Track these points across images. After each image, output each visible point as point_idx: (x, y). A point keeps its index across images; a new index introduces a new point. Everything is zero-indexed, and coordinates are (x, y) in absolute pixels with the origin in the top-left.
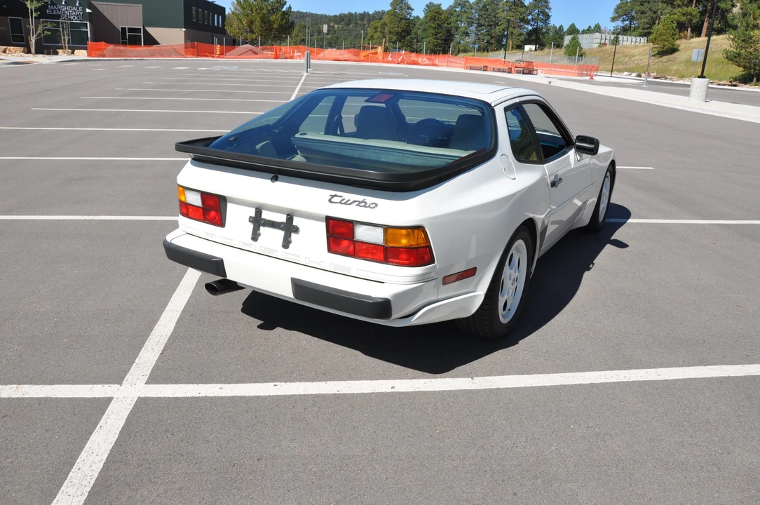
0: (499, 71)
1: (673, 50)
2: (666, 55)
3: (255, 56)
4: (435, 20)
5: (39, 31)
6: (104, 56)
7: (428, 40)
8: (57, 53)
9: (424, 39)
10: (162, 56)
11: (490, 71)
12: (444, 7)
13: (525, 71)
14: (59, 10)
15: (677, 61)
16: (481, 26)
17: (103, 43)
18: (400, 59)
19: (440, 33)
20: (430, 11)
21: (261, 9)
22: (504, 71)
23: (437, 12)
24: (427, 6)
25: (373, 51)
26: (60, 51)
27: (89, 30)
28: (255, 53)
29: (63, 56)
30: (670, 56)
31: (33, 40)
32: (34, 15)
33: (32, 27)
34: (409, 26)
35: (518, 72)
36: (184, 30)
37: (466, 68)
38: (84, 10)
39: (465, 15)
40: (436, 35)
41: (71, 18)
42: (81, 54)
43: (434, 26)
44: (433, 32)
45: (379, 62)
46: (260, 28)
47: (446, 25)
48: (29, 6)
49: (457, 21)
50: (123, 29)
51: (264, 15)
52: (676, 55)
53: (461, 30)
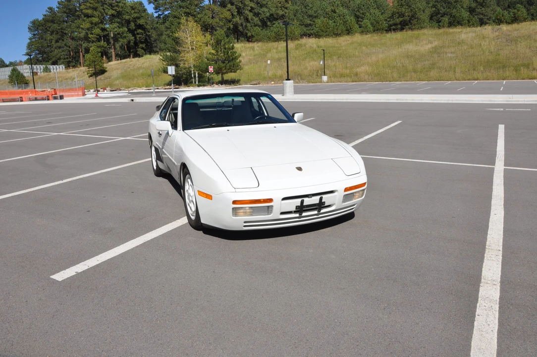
1: (103, 71)
2: (100, 75)
11: (26, 101)
15: (112, 78)
30: (103, 75)
52: (106, 74)
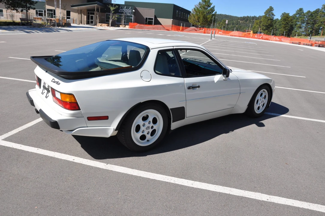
0: (306, 45)
3: (196, 32)
4: (285, 21)
5: (113, 18)
6: (135, 28)
7: (281, 30)
8: (119, 26)
9: (279, 29)
10: (158, 30)
11: (302, 44)
12: (291, 15)
13: (320, 46)
14: (123, 10)
16: (308, 24)
17: (136, 23)
18: (261, 37)
19: (287, 26)
20: (284, 16)
21: (204, 12)
22: (309, 45)
23: (287, 17)
24: (283, 14)
25: (248, 33)
26: (121, 26)
27: (133, 18)
28: (196, 31)
29: (121, 27)
31: (111, 21)
32: (112, 12)
33: (111, 17)
34: (272, 23)
35: (316, 46)
36: (172, 20)
37: (290, 43)
38: (132, 10)
39: (301, 19)
40: (285, 28)
41: (127, 13)
42: (127, 27)
43: (284, 23)
44: (284, 26)
45: (249, 37)
46: (202, 20)
47: (290, 23)
48: (111, 9)
49: (296, 21)
50: (147, 18)
51: (205, 15)
53: (297, 25)
